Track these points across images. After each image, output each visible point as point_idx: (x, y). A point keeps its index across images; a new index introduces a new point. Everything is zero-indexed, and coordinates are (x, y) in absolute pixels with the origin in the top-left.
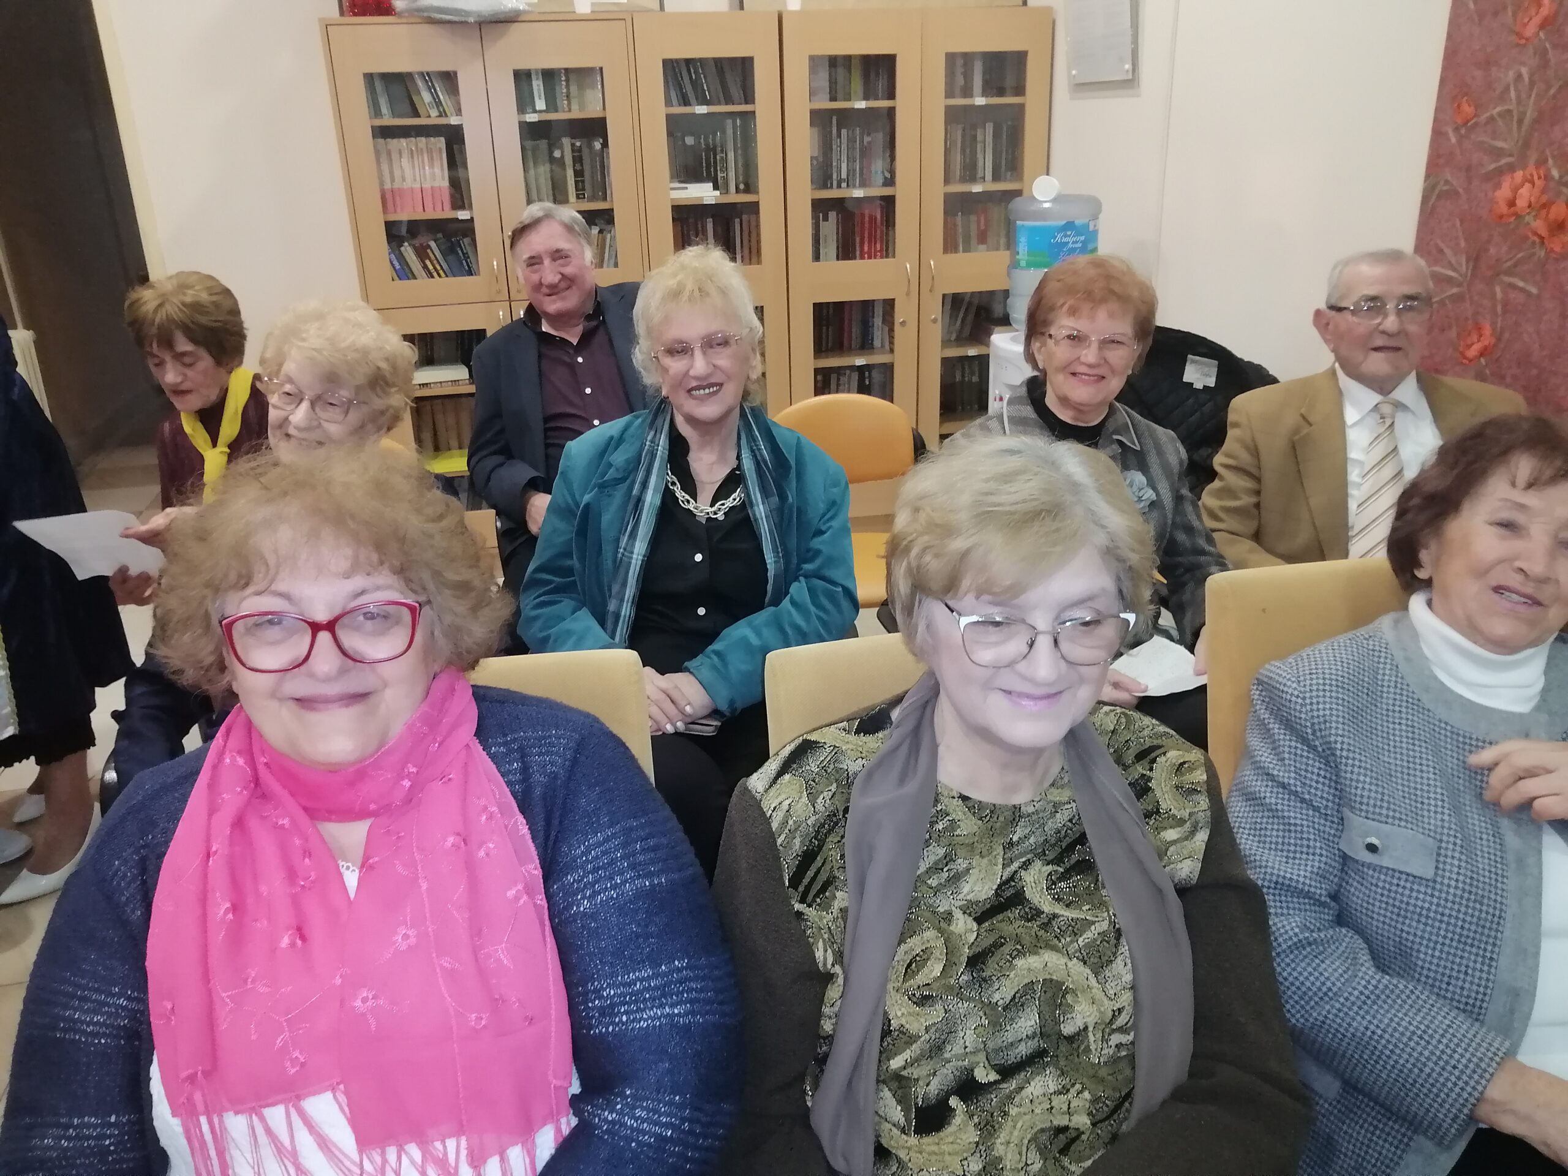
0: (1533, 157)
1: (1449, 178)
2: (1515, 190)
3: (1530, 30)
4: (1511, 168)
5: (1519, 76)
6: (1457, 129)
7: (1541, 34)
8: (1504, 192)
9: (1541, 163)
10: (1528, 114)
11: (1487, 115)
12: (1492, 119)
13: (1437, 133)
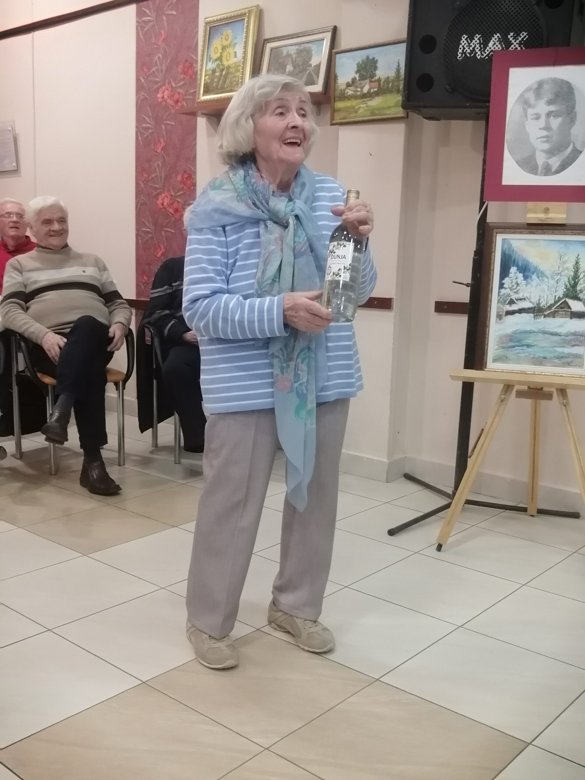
0: (166, 190)
1: (143, 198)
2: (163, 200)
3: (159, 151)
4: (160, 193)
5: (158, 165)
6: (143, 182)
7: (162, 152)
8: (160, 201)
9: (169, 191)
10: (163, 176)
11: (151, 177)
12: (153, 178)
13: (137, 184)
